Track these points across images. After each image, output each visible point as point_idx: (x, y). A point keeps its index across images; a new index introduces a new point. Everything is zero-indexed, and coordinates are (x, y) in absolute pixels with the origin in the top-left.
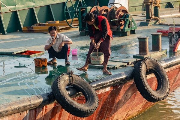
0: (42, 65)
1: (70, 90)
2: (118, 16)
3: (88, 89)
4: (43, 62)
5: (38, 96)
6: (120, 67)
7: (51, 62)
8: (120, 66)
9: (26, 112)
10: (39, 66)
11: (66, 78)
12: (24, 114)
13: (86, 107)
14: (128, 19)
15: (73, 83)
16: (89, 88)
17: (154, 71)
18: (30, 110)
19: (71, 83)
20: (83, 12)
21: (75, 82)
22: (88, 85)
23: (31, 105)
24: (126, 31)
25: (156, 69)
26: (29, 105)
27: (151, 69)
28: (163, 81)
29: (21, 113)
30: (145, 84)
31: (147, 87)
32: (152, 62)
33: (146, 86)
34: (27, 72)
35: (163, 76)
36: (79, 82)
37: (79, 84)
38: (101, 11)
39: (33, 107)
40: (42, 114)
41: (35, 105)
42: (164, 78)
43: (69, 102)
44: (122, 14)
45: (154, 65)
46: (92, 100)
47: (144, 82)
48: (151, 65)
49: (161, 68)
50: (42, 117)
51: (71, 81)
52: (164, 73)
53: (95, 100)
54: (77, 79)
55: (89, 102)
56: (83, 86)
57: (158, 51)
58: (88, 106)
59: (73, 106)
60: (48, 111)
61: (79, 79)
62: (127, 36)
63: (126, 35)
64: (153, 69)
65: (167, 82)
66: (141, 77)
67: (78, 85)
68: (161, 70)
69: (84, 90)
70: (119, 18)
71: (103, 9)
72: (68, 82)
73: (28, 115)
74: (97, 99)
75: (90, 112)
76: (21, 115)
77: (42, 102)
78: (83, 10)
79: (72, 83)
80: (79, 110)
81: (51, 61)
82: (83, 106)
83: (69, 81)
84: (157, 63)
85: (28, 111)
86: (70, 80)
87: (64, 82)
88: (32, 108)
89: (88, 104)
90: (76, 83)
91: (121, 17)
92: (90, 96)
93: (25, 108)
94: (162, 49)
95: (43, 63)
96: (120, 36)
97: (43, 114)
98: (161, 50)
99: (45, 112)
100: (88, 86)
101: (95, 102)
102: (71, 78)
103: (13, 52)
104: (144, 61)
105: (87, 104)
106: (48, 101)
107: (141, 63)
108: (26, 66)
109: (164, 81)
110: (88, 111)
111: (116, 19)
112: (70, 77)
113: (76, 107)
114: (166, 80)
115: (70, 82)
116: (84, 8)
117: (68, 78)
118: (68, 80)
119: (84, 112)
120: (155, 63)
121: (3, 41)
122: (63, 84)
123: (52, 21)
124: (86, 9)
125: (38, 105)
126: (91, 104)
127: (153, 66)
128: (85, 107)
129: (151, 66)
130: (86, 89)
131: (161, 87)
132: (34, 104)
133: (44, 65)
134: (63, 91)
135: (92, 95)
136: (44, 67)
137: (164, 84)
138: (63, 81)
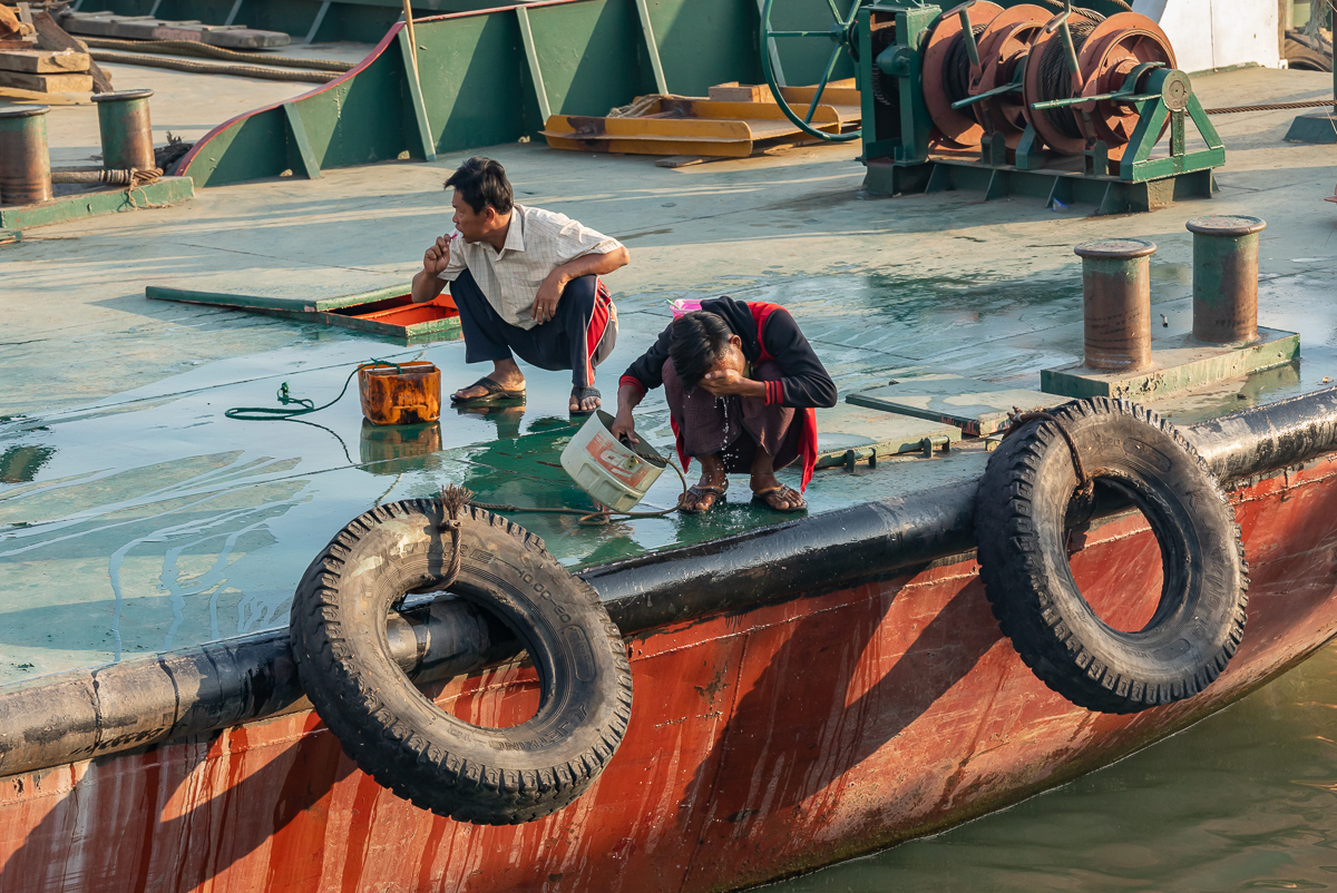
0: (397, 415)
1: (436, 621)
2: (1094, 77)
3: (565, 621)
4: (408, 393)
5: (170, 660)
6: (900, 454)
7: (482, 392)
8: (905, 450)
9: (64, 771)
10: (381, 417)
11: (404, 542)
12: (54, 785)
13: (513, 753)
14: (1157, 99)
15: (459, 576)
16: (575, 616)
17: (1140, 493)
18: (100, 762)
19: (444, 571)
20: (883, 40)
21: (477, 565)
22: (571, 593)
23: (98, 724)
24: (1137, 180)
25: (1154, 481)
26: (84, 727)
27: (1118, 479)
28: (1197, 566)
29: (24, 778)
30: (1044, 588)
31: (1061, 607)
32: (1128, 429)
33: (1051, 603)
34: (261, 460)
35: (1203, 527)
36: (505, 568)
37: (501, 584)
38: (999, 36)
39: (115, 743)
40: (209, 783)
41: (133, 729)
42: (1207, 545)
43: (380, 716)
44: (1128, 61)
45: (1139, 453)
46: (575, 700)
47: (1040, 571)
48: (1119, 449)
49: (1196, 472)
50: (209, 803)
51: (446, 559)
52: (1211, 509)
53: (602, 698)
54: (492, 547)
55: (549, 715)
56: (532, 596)
57: (1229, 347)
58: (528, 747)
59: (412, 744)
60: (255, 764)
61: (510, 548)
62: (1146, 209)
63: (1142, 207)
64: (1135, 478)
65: (1232, 573)
66: (1018, 534)
67: (492, 587)
68: (1190, 488)
69: (530, 629)
70: (1099, 93)
71: (1010, 28)
72: (420, 567)
73: (88, 792)
74: (622, 693)
75: (542, 789)
76: (24, 796)
77: (195, 706)
78: (885, 25)
79: (451, 573)
80: (453, 774)
81: (483, 382)
82: (487, 748)
83: (424, 561)
84: (1165, 440)
85: (84, 767)
86: (435, 552)
87: (380, 570)
88: (110, 749)
89: (544, 727)
90: (479, 573)
91: (1113, 81)
92: (574, 672)
93: (51, 746)
94: (1264, 333)
95: (407, 398)
96: (1097, 215)
97: (219, 788)
98: (1251, 337)
99: (232, 773)
100: (570, 600)
101: (594, 714)
102: (446, 538)
103: (313, 299)
104: (1058, 426)
105: (530, 727)
106: (245, 700)
107: (1033, 438)
108: (309, 410)
109: (1209, 568)
110: (522, 785)
111: (1078, 95)
112: (438, 528)
113: (431, 756)
114: (1219, 556)
115: (435, 563)
116: (890, 16)
117: (421, 537)
118: (422, 550)
119: (492, 788)
120: (1148, 439)
121: (361, 207)
122: (369, 581)
123: (735, 85)
124: (903, 20)
125: (158, 724)
126: (566, 733)
127: (1130, 457)
128: (505, 752)
129: (1114, 461)
130: (553, 620)
131: (1176, 609)
132: (121, 722)
133: (415, 413)
134: (350, 631)
135: (583, 666)
136: (415, 425)
137: (1207, 587)
138: (373, 562)
